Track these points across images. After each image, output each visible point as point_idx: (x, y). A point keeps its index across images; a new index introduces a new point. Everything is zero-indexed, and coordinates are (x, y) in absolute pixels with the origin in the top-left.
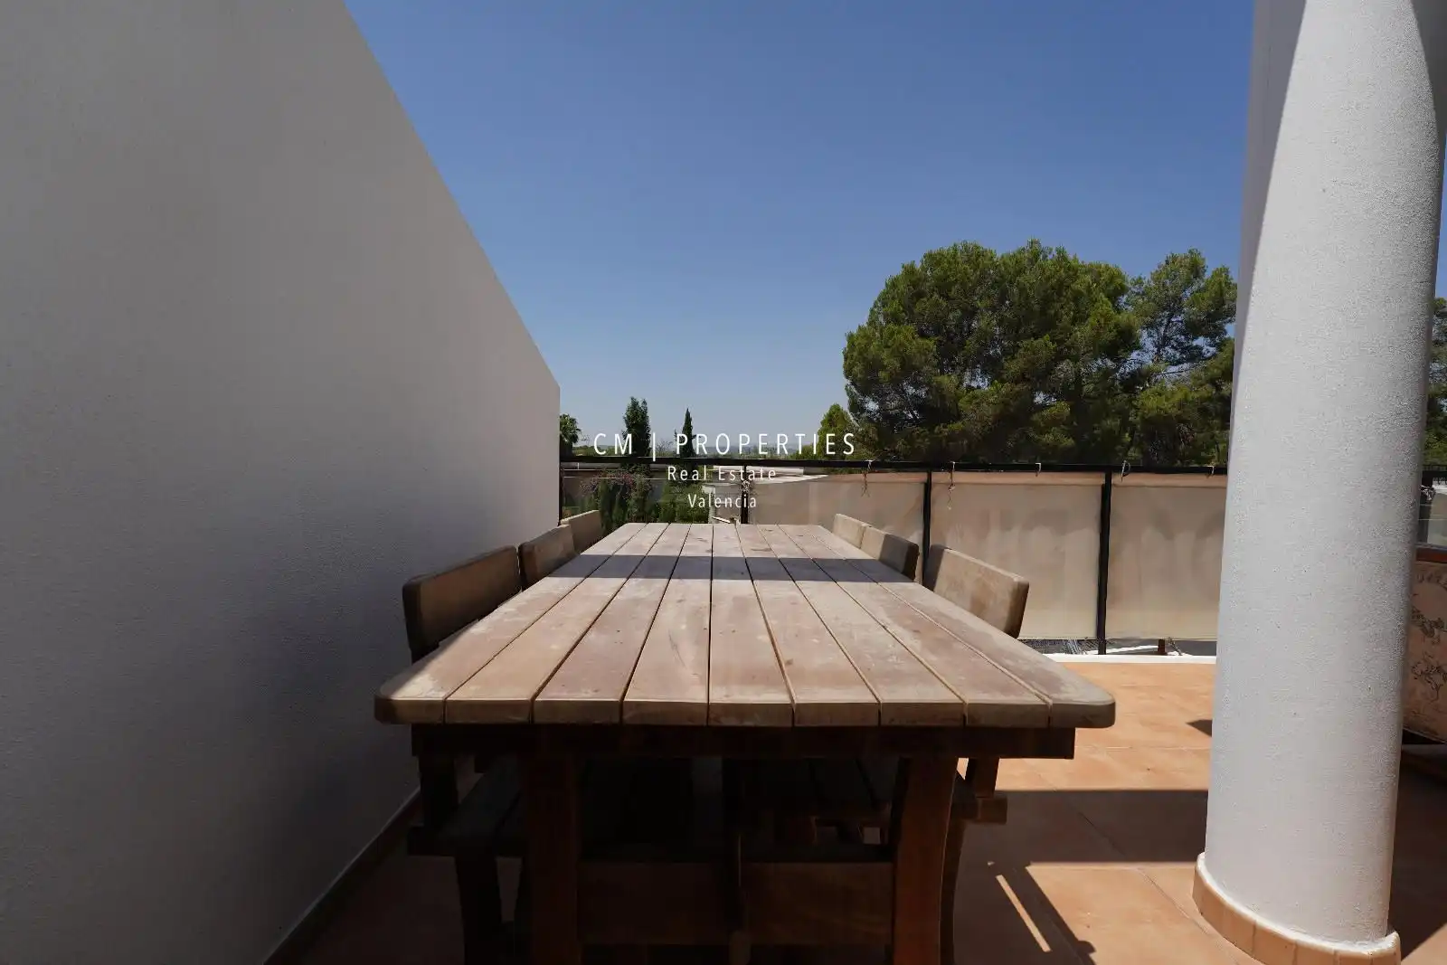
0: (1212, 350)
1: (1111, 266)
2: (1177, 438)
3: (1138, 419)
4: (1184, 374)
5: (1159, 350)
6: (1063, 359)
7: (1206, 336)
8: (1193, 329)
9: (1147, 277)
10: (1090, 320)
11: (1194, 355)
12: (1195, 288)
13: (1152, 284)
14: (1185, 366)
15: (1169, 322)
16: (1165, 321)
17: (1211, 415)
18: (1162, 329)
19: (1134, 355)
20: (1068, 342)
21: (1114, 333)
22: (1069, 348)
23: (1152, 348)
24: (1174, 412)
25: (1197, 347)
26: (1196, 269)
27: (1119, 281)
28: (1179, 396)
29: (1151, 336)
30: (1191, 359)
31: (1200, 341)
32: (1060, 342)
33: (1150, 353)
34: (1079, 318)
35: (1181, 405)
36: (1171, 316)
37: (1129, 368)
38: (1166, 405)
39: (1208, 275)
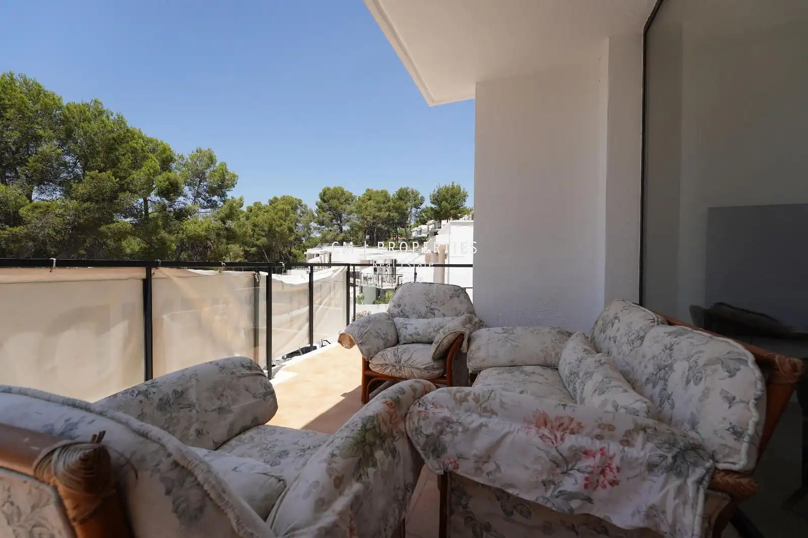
0: (222, 203)
1: (164, 142)
2: (206, 247)
3: (184, 235)
4: (208, 214)
5: (195, 199)
6: (125, 191)
7: (218, 195)
8: (212, 191)
9: (186, 156)
10: (143, 168)
11: (214, 205)
12: (212, 169)
13: (189, 161)
14: (209, 210)
15: (199, 184)
16: (198, 184)
17: (222, 237)
18: (196, 188)
19: (181, 199)
20: (128, 180)
21: (167, 183)
22: (128, 184)
23: (191, 197)
24: (203, 233)
25: (214, 201)
26: (212, 160)
27: (168, 153)
28: (206, 225)
29: (191, 190)
30: (212, 207)
31: (215, 198)
32: (121, 178)
33: (191, 200)
34: (136, 165)
35: (207, 231)
36: (200, 182)
37: (177, 206)
38: (199, 230)
39: (217, 164)
